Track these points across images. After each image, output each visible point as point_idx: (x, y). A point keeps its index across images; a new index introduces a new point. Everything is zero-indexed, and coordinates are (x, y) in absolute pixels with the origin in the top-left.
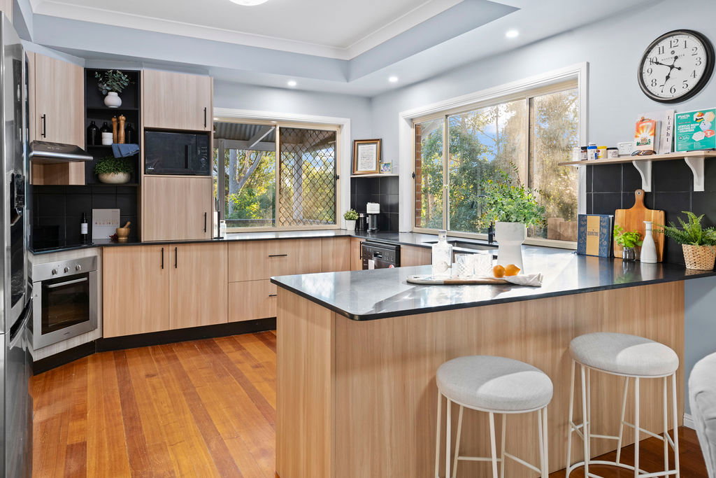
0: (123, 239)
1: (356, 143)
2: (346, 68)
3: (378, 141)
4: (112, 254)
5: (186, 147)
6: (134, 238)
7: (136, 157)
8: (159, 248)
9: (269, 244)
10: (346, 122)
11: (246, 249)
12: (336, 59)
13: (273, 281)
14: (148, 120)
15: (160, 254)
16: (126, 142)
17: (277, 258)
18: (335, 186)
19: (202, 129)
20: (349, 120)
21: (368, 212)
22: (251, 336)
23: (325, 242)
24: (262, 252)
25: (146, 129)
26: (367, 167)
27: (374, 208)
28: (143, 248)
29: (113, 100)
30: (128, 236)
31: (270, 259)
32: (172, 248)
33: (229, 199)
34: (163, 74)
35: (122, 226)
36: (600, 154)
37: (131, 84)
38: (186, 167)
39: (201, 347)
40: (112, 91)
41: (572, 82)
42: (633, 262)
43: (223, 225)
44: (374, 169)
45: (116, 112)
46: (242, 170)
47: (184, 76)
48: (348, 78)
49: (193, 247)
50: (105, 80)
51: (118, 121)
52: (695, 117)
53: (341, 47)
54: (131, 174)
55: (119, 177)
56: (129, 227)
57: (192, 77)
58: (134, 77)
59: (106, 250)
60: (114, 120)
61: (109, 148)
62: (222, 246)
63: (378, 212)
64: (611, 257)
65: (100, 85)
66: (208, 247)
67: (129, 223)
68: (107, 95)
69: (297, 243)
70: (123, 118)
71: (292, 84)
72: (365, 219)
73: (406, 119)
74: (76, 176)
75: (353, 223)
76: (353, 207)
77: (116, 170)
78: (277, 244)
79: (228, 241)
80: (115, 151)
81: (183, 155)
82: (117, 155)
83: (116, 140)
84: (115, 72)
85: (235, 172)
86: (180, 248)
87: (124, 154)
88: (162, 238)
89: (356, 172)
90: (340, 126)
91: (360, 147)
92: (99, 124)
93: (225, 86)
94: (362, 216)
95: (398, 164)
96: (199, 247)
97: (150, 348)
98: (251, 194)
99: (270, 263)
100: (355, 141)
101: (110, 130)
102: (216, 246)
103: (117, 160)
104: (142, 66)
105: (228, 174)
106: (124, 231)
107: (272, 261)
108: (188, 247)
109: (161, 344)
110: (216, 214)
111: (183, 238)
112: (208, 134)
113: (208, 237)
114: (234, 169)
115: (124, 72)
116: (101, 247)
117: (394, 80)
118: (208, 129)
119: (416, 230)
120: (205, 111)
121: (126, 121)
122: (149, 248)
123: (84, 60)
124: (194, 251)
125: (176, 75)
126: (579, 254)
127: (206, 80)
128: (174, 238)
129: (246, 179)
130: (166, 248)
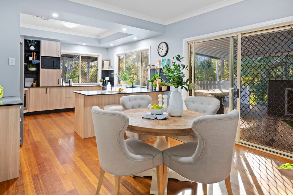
0: (34, 86)
1: (103, 61)
2: (99, 41)
3: (109, 60)
4: (32, 89)
5: (53, 61)
6: (38, 85)
7: (39, 64)
8: (46, 88)
9: (77, 88)
10: (100, 55)
11: (70, 89)
13: (74, 92)
14: (42, 54)
15: (45, 90)
16: (36, 60)
18: (97, 72)
19: (58, 56)
20: (101, 54)
21: (106, 80)
22: (71, 112)
25: (42, 56)
26: (106, 67)
27: (107, 78)
28: (41, 88)
29: (32, 48)
30: (36, 85)
32: (49, 88)
33: (66, 76)
34: (47, 42)
35: (34, 82)
36: (151, 67)
37: (38, 44)
38: (53, 66)
39: (57, 114)
40: (32, 46)
41: (148, 50)
42: (155, 89)
43: (64, 82)
44: (108, 68)
45: (33, 51)
46: (72, 65)
47: (53, 42)
48: (100, 44)
49: (55, 88)
50: (30, 43)
51: (34, 54)
52: (165, 60)
53: (98, 36)
54: (37, 68)
55: (34, 69)
56: (36, 83)
57: (55, 42)
58: (39, 42)
59: (30, 88)
60: (32, 53)
61: (31, 61)
62: (63, 88)
63: (109, 80)
64: (153, 89)
65: (28, 44)
66: (59, 88)
67: (36, 82)
68: (30, 47)
69: (85, 87)
70: (35, 53)
71: (84, 44)
72: (105, 81)
73: (116, 55)
75: (102, 82)
76: (102, 78)
77: (33, 67)
78: (79, 88)
79: (65, 87)
80: (33, 62)
81: (52, 63)
82: (33, 63)
83: (33, 59)
84: (33, 41)
85: (69, 66)
86: (51, 88)
87: (35, 63)
88: (46, 86)
89: (103, 69)
90: (99, 56)
92: (28, 54)
93: (65, 44)
94: (104, 81)
95: (114, 67)
96: (57, 88)
97: (43, 115)
98: (75, 74)
101: (31, 56)
102: (61, 88)
103: (33, 64)
104: (41, 39)
105: (66, 66)
106: (35, 84)
108: (53, 88)
109: (46, 114)
110: (62, 79)
111: (52, 86)
112: (60, 58)
113: (59, 86)
114: (69, 65)
115: (36, 41)
116: (29, 88)
117: (112, 45)
118: (60, 57)
119: (119, 84)
120: (59, 51)
121: (36, 54)
122: (42, 88)
123: (24, 37)
124: (55, 89)
125: (51, 42)
126: (147, 88)
127: (59, 43)
128: (49, 86)
129: (73, 69)
130: (47, 88)
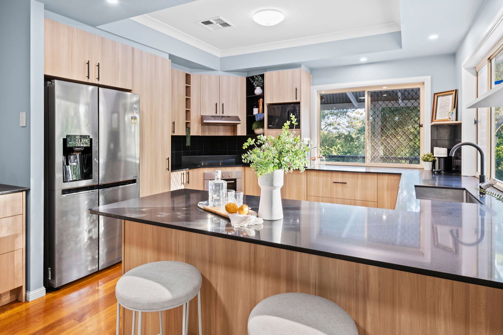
1: (436, 96)
3: (453, 92)
4: (249, 171)
5: (289, 112)
9: (334, 174)
10: (426, 80)
11: (319, 176)
12: (392, 33)
17: (340, 184)
18: (420, 133)
20: (429, 77)
21: (434, 155)
23: (380, 177)
24: (329, 179)
25: (267, 104)
26: (445, 116)
29: (258, 91)
31: (335, 184)
34: (275, 72)
40: (257, 86)
44: (448, 117)
47: (286, 71)
48: (400, 46)
50: (254, 81)
57: (290, 71)
59: (246, 168)
63: (445, 156)
68: (255, 89)
70: (261, 100)
71: (363, 60)
74: (241, 131)
75: (430, 163)
78: (340, 175)
80: (256, 118)
81: (287, 117)
82: (256, 120)
84: (256, 76)
87: (259, 119)
89: (434, 121)
91: (439, 98)
95: (461, 112)
99: (335, 187)
100: (435, 94)
101: (258, 107)
104: (264, 71)
107: (336, 186)
115: (260, 76)
116: (244, 167)
118: (298, 100)
120: (296, 89)
123: (246, 73)
127: (297, 71)
